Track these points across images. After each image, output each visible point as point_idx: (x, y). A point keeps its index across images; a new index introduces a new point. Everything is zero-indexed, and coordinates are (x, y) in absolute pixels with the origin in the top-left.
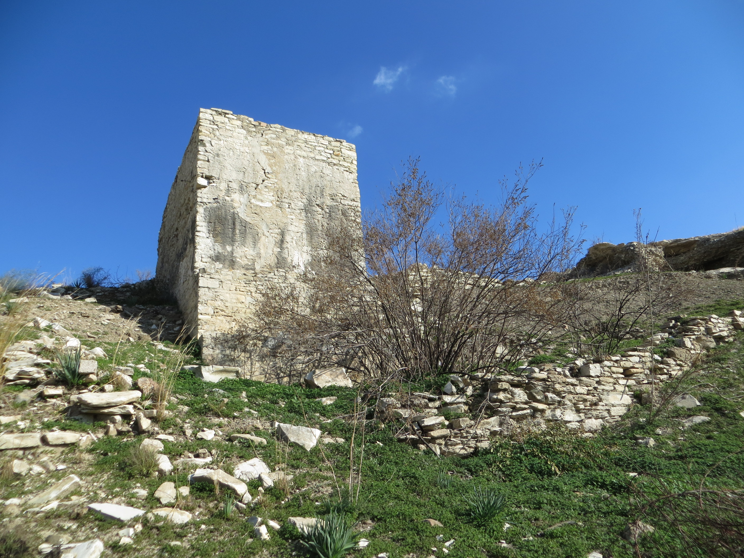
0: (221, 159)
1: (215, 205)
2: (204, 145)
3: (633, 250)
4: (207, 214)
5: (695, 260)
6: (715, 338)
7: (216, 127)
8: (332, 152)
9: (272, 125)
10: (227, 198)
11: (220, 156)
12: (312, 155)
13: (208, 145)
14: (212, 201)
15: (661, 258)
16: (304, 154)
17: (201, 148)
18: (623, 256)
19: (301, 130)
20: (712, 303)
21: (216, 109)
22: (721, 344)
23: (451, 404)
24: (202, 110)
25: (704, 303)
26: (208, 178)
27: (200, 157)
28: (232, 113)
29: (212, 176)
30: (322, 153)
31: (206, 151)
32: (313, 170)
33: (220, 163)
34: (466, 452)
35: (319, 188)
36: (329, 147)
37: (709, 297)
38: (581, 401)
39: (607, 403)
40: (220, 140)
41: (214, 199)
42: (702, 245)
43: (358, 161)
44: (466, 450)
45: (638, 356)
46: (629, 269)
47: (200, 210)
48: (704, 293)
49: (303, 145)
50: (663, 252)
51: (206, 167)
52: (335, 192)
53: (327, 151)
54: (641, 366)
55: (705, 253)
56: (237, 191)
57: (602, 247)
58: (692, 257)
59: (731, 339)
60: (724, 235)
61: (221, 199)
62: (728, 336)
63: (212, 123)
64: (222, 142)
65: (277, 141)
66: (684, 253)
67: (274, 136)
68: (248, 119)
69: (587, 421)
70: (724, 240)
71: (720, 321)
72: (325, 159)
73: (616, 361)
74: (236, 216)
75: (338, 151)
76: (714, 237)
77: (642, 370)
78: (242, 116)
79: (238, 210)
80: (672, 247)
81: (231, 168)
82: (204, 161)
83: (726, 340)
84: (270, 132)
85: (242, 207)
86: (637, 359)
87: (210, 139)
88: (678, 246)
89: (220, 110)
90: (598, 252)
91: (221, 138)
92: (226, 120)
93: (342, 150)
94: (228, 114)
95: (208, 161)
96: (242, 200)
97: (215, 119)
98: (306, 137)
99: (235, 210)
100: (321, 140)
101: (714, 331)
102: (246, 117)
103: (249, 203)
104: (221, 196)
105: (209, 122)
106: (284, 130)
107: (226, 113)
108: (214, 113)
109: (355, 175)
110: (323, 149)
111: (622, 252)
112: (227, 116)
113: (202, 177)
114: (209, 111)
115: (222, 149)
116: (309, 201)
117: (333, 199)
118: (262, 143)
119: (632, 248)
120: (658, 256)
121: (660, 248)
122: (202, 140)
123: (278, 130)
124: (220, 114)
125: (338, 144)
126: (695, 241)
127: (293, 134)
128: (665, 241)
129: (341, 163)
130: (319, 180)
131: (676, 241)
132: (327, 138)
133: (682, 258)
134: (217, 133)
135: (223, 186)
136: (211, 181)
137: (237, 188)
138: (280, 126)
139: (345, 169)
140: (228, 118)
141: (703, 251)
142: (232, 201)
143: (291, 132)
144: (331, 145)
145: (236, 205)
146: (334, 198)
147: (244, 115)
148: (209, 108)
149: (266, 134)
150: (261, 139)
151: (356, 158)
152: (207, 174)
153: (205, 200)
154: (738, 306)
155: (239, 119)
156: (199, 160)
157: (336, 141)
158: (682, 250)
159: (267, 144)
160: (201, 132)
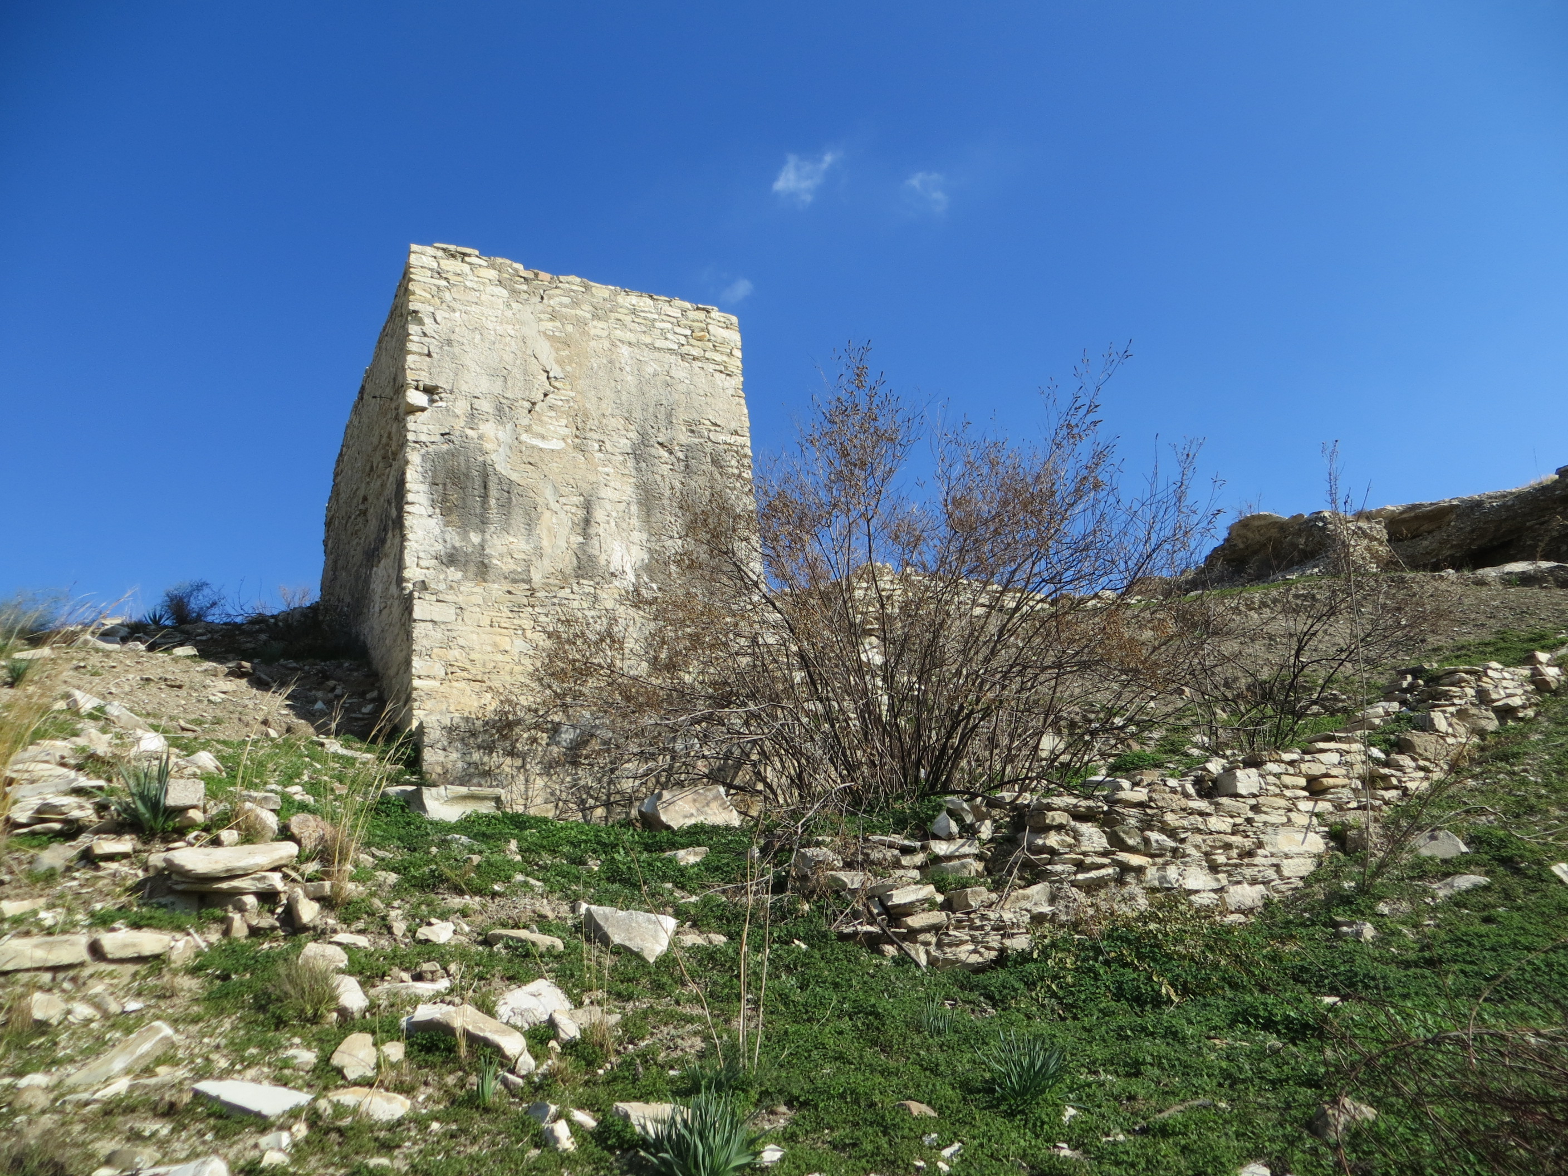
0: (457, 350)
1: (445, 447)
2: (420, 322)
3: (1324, 528)
4: (428, 466)
5: (1453, 546)
6: (1497, 711)
7: (444, 283)
8: (688, 332)
9: (562, 278)
10: (469, 432)
11: (455, 344)
12: (648, 340)
13: (428, 321)
14: (438, 438)
15: (1381, 543)
16: (630, 337)
17: (413, 329)
18: (1302, 541)
19: (622, 287)
20: (1489, 638)
21: (444, 246)
22: (1510, 723)
23: (949, 858)
24: (414, 247)
25: (1473, 637)
26: (430, 391)
27: (411, 346)
28: (477, 253)
29: (437, 387)
30: (669, 336)
31: (425, 335)
32: (650, 370)
33: (454, 358)
34: (981, 960)
35: (662, 409)
36: (684, 322)
37: (1483, 625)
38: (1220, 848)
39: (1273, 850)
40: (454, 311)
41: (442, 435)
42: (1467, 515)
43: (743, 349)
44: (981, 955)
45: (1337, 751)
46: (1315, 567)
47: (414, 458)
48: (1473, 616)
49: (628, 319)
50: (1385, 531)
51: (425, 368)
52: (695, 416)
53: (678, 330)
54: (1344, 772)
55: (1473, 531)
56: (491, 418)
57: (1256, 523)
58: (1447, 541)
59: (1530, 713)
60: (1511, 493)
61: (457, 433)
62: (1524, 707)
63: (436, 275)
64: (457, 314)
65: (573, 312)
66: (1429, 532)
67: (566, 300)
68: (511, 266)
69: (1232, 889)
70: (1513, 505)
71: (1506, 675)
72: (675, 347)
73: (1291, 763)
74: (490, 469)
75: (702, 330)
76: (1490, 497)
77: (1347, 781)
78: (499, 260)
79: (494, 456)
80: (1404, 521)
81: (478, 369)
82: (420, 354)
83: (1521, 715)
84: (558, 291)
85: (501, 450)
86: (1335, 758)
87: (432, 309)
88: (1416, 517)
89: (452, 247)
90: (1250, 535)
91: (456, 305)
92: (466, 268)
93: (710, 327)
94: (469, 255)
95: (429, 355)
96: (501, 435)
97: (442, 266)
98: (634, 302)
99: (488, 457)
100: (666, 308)
101: (1494, 696)
102: (508, 262)
103: (516, 443)
104: (457, 427)
105: (429, 274)
106: (587, 288)
107: (465, 255)
108: (440, 253)
109: (738, 380)
110: (669, 326)
111: (1299, 533)
112: (467, 259)
113: (417, 388)
114: (429, 250)
115: (457, 330)
116: (643, 435)
117: (692, 431)
118: (542, 316)
119: (1321, 524)
120: (1376, 539)
121: (1378, 523)
122: (415, 312)
123: (574, 288)
124: (453, 256)
125: (701, 315)
126: (1452, 508)
127: (607, 296)
128: (1390, 508)
129: (707, 355)
130: (661, 391)
131: (1413, 507)
132: (677, 302)
133: (1425, 543)
134: (447, 296)
135: (461, 407)
136: (436, 397)
137: (491, 411)
138: (578, 280)
139: (718, 367)
140: (470, 264)
141: (1468, 529)
142: (480, 437)
143: (601, 291)
144: (687, 319)
145: (488, 446)
146: (694, 428)
147: (503, 256)
148: (430, 244)
149: (550, 297)
150: (540, 307)
151: (739, 344)
152: (428, 382)
153: (423, 438)
154: (1543, 643)
156: (410, 352)
157: (698, 309)
158: (1425, 527)
159: (553, 318)
160: (414, 293)
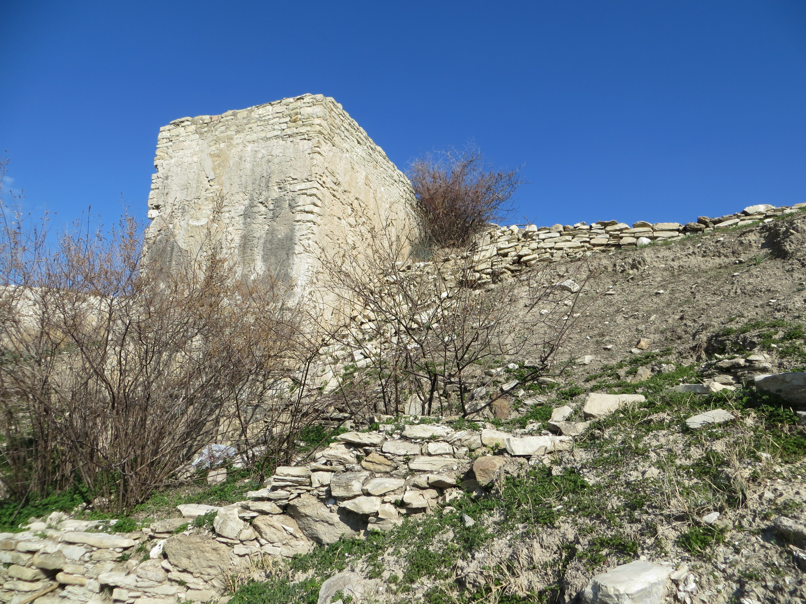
0: (169, 181)
1: (158, 238)
2: (157, 171)
7: (170, 144)
8: (288, 119)
9: (223, 115)
10: (170, 226)
11: (169, 178)
12: (263, 135)
13: (160, 169)
14: (156, 234)
16: (254, 137)
17: (154, 176)
19: (256, 105)
24: (162, 129)
26: (157, 207)
27: (153, 186)
28: (188, 118)
29: (160, 205)
30: (276, 127)
31: (158, 177)
32: (260, 156)
35: (263, 180)
36: (286, 113)
40: (172, 158)
41: (158, 231)
49: (255, 125)
51: (156, 196)
52: (283, 177)
53: (282, 120)
56: (180, 215)
61: (165, 228)
63: (168, 141)
64: (173, 160)
65: (226, 134)
67: (223, 128)
68: (201, 119)
72: (279, 133)
74: (175, 244)
75: (297, 114)
78: (197, 118)
79: (178, 237)
81: (177, 188)
82: (155, 189)
84: (220, 124)
85: (181, 232)
87: (163, 161)
89: (176, 121)
91: (173, 154)
92: (182, 130)
93: (302, 109)
95: (158, 188)
96: (183, 223)
97: (172, 134)
98: (260, 113)
99: (175, 238)
100: (277, 108)
102: (200, 117)
103: (187, 226)
104: (165, 225)
105: (165, 141)
106: (235, 115)
107: (182, 122)
108: (172, 127)
110: (277, 120)
112: (183, 124)
113: (153, 209)
114: (167, 127)
115: (171, 169)
116: (251, 200)
117: (280, 188)
118: (211, 144)
122: (156, 166)
123: (228, 118)
124: (178, 125)
125: (298, 103)
127: (245, 115)
129: (297, 130)
130: (265, 167)
132: (285, 101)
134: (170, 151)
136: (159, 210)
138: (231, 112)
139: (303, 137)
140: (184, 126)
142: (174, 228)
143: (242, 113)
144: (289, 110)
145: (176, 232)
146: (282, 186)
148: (168, 123)
149: (216, 130)
150: (211, 138)
152: (157, 203)
153: (151, 235)
155: (193, 123)
156: (151, 190)
157: (298, 99)
159: (216, 142)
160: (157, 155)
